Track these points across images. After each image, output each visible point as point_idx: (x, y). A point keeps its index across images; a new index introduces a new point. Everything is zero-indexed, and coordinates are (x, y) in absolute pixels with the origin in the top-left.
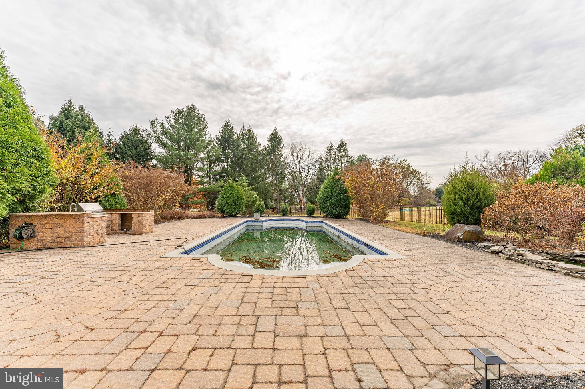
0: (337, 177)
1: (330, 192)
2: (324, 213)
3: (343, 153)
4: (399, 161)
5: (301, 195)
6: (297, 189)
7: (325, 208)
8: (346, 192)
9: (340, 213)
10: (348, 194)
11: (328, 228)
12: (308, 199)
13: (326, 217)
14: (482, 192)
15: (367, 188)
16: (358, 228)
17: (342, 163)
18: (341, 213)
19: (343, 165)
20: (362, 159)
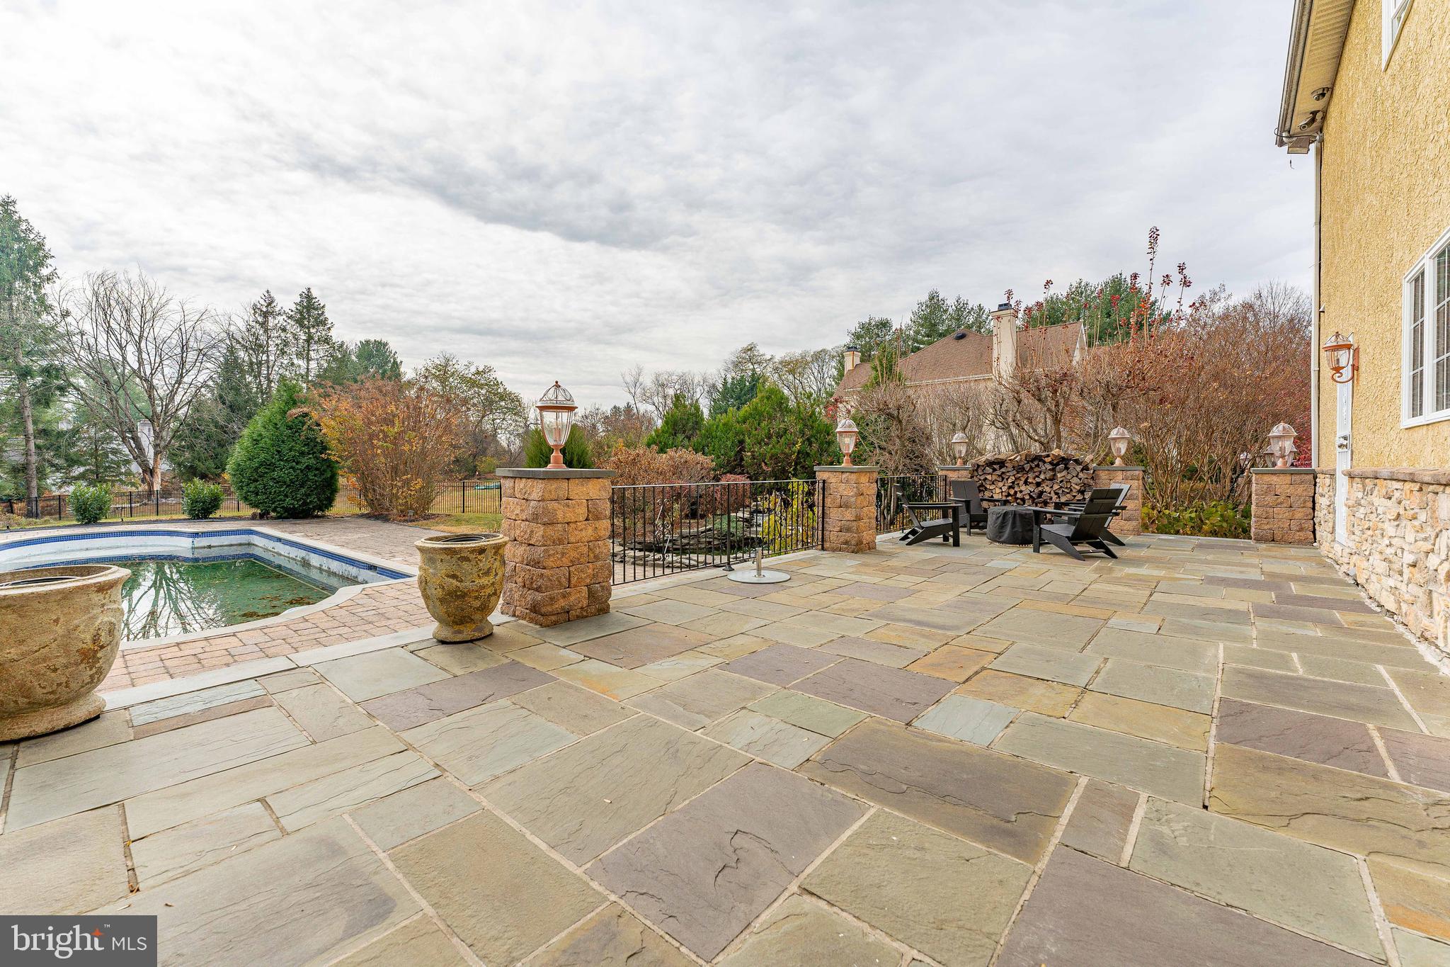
0: (295, 411)
1: (273, 450)
2: (254, 505)
3: (313, 331)
4: (473, 370)
5: (150, 453)
6: (131, 431)
7: (257, 494)
8: (325, 449)
9: (305, 503)
10: (329, 455)
11: (270, 544)
12: (179, 465)
13: (262, 516)
14: (575, 459)
15: (380, 443)
16: (356, 536)
17: (308, 360)
18: (308, 504)
19: (313, 365)
20: (375, 353)
